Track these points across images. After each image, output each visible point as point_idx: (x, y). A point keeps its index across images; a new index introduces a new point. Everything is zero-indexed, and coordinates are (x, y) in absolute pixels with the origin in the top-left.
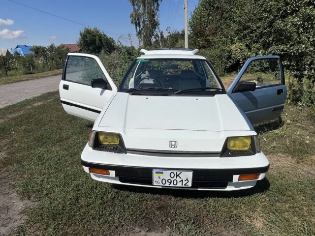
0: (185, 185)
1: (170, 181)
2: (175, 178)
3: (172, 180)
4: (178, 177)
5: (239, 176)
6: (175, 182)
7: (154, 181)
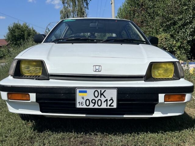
0: (110, 106)
1: (94, 101)
2: (99, 98)
3: (97, 99)
4: (102, 96)
5: (164, 94)
6: (100, 102)
7: (78, 102)
